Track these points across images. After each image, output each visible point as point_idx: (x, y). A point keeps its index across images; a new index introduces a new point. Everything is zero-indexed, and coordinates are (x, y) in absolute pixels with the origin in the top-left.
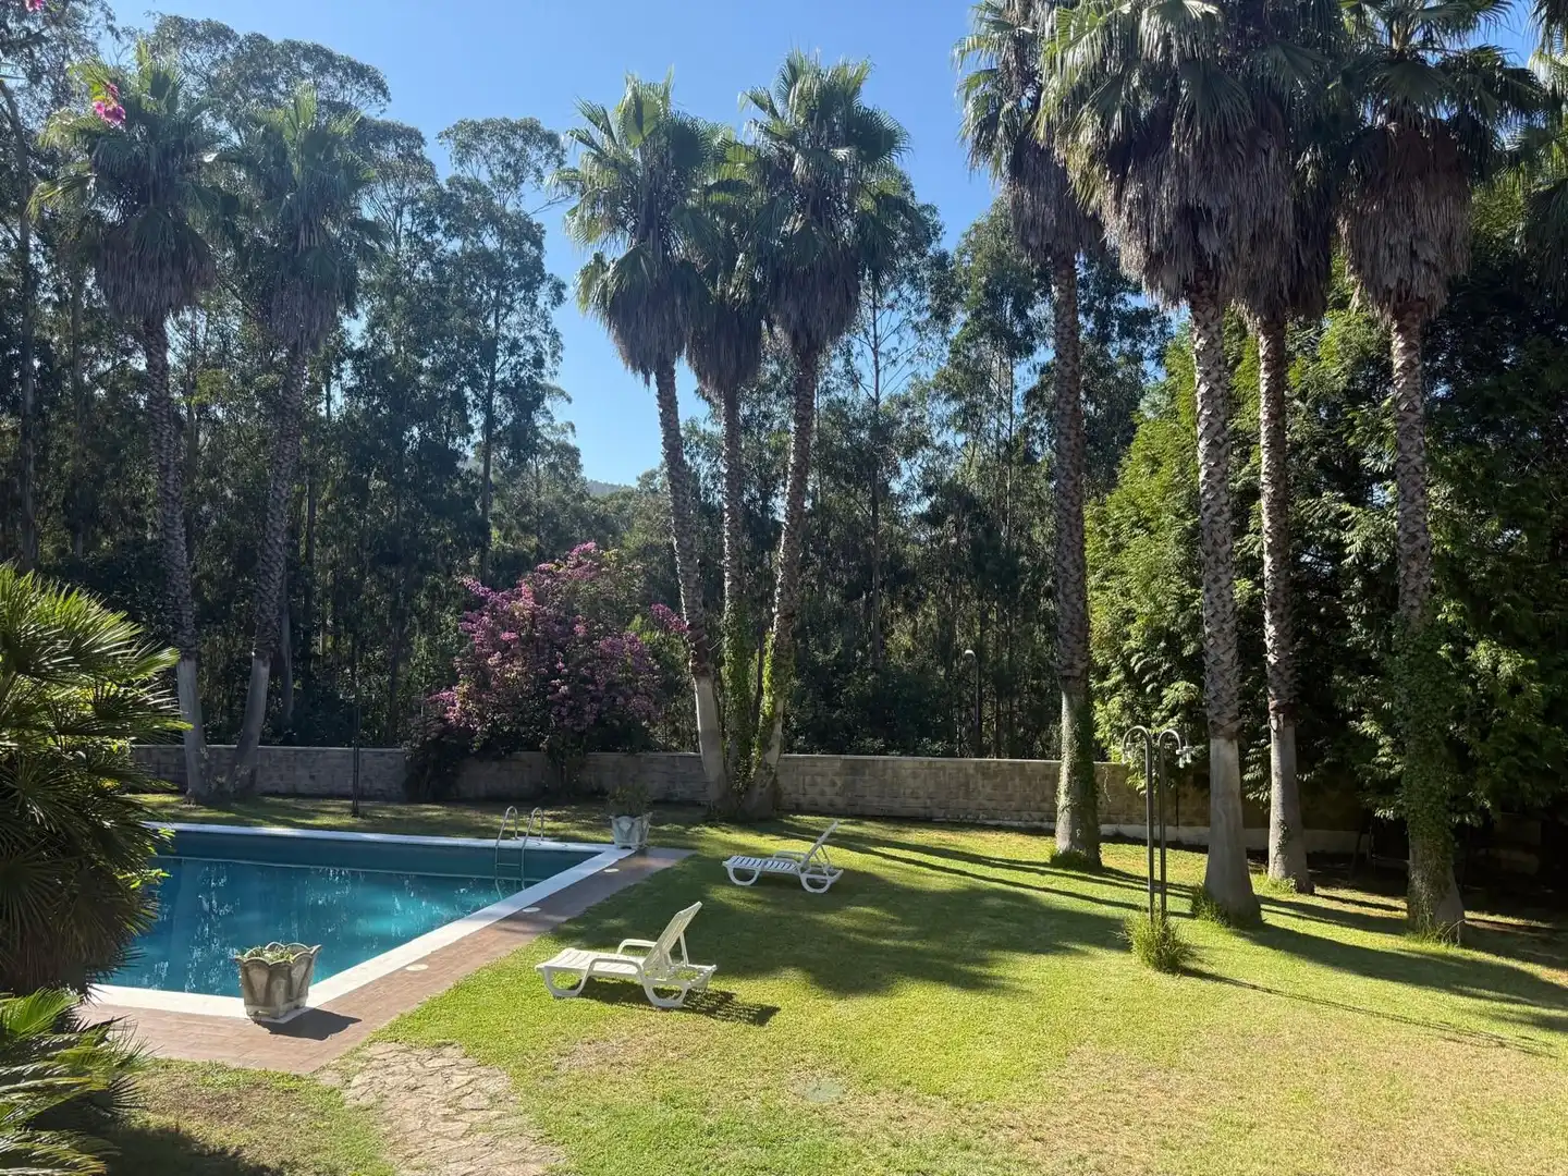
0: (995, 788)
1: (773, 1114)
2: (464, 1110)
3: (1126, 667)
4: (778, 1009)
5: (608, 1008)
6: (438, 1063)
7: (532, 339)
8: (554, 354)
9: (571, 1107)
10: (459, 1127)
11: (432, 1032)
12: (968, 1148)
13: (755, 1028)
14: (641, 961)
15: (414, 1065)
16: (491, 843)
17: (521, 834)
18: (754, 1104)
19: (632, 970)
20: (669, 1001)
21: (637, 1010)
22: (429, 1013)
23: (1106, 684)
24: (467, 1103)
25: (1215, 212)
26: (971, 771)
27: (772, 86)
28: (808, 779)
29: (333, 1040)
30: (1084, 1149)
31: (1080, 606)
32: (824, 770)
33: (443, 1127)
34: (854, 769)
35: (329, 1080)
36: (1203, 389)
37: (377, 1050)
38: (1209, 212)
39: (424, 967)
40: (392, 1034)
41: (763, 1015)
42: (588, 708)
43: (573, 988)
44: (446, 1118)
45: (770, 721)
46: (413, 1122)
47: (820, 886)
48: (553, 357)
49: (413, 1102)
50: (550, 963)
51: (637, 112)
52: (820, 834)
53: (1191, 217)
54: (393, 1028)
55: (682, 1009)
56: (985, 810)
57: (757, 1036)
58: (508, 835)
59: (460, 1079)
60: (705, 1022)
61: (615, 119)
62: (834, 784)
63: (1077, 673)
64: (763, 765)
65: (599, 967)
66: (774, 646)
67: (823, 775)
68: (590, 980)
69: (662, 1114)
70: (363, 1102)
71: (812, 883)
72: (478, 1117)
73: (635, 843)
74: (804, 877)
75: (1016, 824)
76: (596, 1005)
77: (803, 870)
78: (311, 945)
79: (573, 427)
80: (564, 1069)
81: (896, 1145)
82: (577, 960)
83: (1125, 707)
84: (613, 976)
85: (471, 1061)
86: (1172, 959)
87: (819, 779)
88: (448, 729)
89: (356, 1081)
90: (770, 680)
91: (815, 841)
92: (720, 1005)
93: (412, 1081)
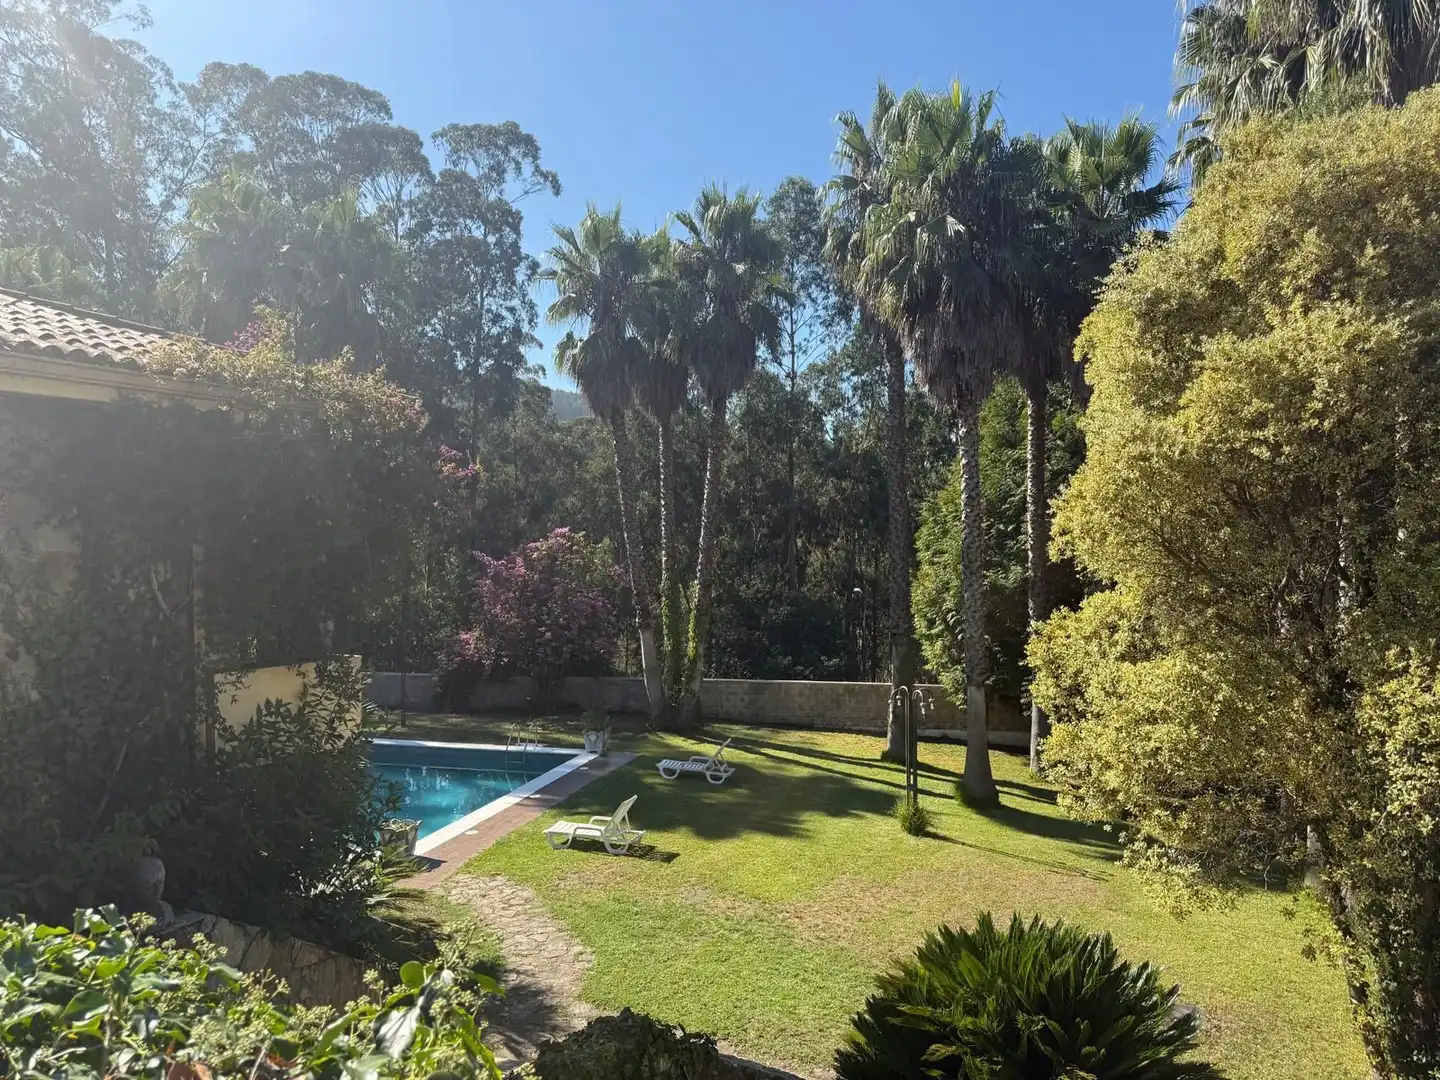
0: (858, 702)
1: (668, 905)
2: (511, 906)
3: (944, 620)
4: (678, 855)
5: (584, 855)
6: (494, 884)
7: (512, 310)
8: (531, 321)
9: (567, 903)
10: (511, 912)
11: (490, 867)
12: (762, 921)
13: (665, 865)
14: (603, 828)
15: (482, 885)
16: (502, 748)
17: (523, 740)
18: (660, 902)
19: (598, 834)
20: (619, 851)
21: (601, 855)
22: (485, 857)
23: (933, 632)
24: (512, 902)
25: (967, 355)
26: (841, 691)
27: (692, 209)
28: (724, 697)
29: (435, 872)
30: (820, 921)
31: (904, 585)
32: (737, 689)
33: (503, 913)
34: (758, 690)
35: (439, 892)
36: (964, 461)
37: (460, 877)
38: (962, 354)
39: (476, 832)
40: (467, 868)
41: (670, 857)
42: (565, 649)
43: (565, 843)
44: (503, 908)
45: (694, 661)
46: (487, 911)
47: (720, 778)
48: (530, 323)
49: (485, 901)
50: (551, 830)
51: (595, 236)
52: (726, 738)
53: (951, 356)
54: (467, 866)
55: (625, 855)
56: (850, 719)
57: (666, 869)
58: (514, 741)
59: (508, 891)
60: (638, 861)
61: (580, 240)
62: (742, 700)
63: (901, 631)
64: (689, 691)
65: (579, 832)
66: (696, 607)
67: (735, 694)
68: (574, 839)
69: (613, 906)
70: (460, 901)
71: (714, 778)
72: (520, 908)
73: (599, 749)
74: (708, 774)
75: (873, 729)
76: (577, 853)
77: (708, 769)
78: (416, 820)
79: (544, 370)
80: (562, 886)
81: (727, 920)
82: (566, 827)
83: (945, 648)
84: (587, 837)
85: (512, 882)
86: (918, 826)
87: (732, 697)
88: (464, 662)
89: (454, 892)
90: (694, 632)
91: (720, 744)
92: (648, 852)
93: (483, 892)
